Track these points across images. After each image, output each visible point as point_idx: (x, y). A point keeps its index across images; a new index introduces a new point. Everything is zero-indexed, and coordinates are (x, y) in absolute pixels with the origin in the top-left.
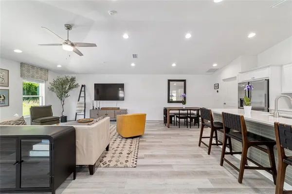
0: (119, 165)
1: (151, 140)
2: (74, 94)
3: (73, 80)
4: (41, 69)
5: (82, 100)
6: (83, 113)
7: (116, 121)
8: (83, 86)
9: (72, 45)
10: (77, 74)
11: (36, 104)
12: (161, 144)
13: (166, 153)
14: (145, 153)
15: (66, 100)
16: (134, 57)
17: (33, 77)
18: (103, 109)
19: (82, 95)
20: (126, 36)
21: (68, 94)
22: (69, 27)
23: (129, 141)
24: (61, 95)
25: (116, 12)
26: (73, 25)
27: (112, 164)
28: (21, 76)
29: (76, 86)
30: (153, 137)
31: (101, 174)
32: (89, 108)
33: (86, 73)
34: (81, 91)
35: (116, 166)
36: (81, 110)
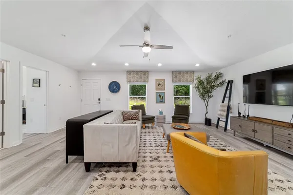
3: (219, 76)
5: (226, 101)
6: (225, 120)
8: (229, 82)
10: (222, 67)
18: (251, 119)
19: (228, 95)
21: (213, 93)
22: (146, 29)
28: (173, 81)
29: (222, 84)
34: (226, 89)
36: (222, 115)
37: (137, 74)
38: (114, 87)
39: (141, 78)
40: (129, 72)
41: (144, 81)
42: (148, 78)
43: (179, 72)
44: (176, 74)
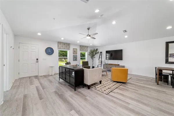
0: (100, 90)
1: (130, 87)
2: (97, 56)
3: (97, 50)
4: (86, 47)
5: (100, 59)
6: (100, 66)
7: (110, 71)
8: (101, 52)
9: (90, 36)
10: (98, 47)
11: (84, 61)
12: (137, 92)
13: (133, 97)
14: (118, 92)
15: (94, 59)
16: (124, 32)
17: (83, 50)
18: (110, 64)
19: (101, 57)
20: (114, 23)
21: (95, 56)
22: (89, 29)
23: (115, 83)
24: (92, 57)
25: (103, 15)
26: (90, 27)
27: (98, 89)
28: (80, 50)
29: (98, 53)
30: (135, 86)
31: (92, 90)
32: (103, 63)
33: (102, 46)
34: (100, 55)
35: (99, 90)
36: (99, 64)
37: (64, 45)
38: (49, 51)
39: (66, 47)
40: (59, 43)
41: (64, 49)
42: (70, 47)
43: (83, 46)
44: (82, 47)
